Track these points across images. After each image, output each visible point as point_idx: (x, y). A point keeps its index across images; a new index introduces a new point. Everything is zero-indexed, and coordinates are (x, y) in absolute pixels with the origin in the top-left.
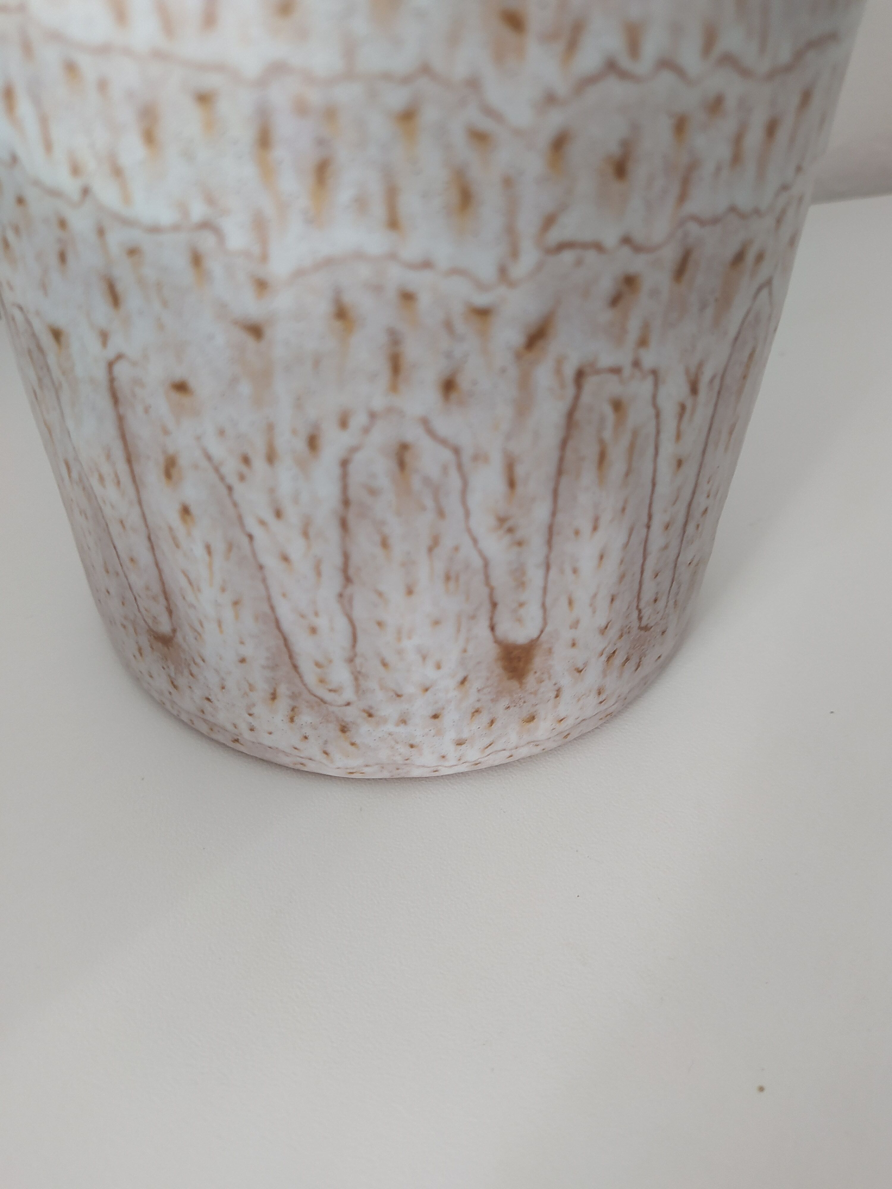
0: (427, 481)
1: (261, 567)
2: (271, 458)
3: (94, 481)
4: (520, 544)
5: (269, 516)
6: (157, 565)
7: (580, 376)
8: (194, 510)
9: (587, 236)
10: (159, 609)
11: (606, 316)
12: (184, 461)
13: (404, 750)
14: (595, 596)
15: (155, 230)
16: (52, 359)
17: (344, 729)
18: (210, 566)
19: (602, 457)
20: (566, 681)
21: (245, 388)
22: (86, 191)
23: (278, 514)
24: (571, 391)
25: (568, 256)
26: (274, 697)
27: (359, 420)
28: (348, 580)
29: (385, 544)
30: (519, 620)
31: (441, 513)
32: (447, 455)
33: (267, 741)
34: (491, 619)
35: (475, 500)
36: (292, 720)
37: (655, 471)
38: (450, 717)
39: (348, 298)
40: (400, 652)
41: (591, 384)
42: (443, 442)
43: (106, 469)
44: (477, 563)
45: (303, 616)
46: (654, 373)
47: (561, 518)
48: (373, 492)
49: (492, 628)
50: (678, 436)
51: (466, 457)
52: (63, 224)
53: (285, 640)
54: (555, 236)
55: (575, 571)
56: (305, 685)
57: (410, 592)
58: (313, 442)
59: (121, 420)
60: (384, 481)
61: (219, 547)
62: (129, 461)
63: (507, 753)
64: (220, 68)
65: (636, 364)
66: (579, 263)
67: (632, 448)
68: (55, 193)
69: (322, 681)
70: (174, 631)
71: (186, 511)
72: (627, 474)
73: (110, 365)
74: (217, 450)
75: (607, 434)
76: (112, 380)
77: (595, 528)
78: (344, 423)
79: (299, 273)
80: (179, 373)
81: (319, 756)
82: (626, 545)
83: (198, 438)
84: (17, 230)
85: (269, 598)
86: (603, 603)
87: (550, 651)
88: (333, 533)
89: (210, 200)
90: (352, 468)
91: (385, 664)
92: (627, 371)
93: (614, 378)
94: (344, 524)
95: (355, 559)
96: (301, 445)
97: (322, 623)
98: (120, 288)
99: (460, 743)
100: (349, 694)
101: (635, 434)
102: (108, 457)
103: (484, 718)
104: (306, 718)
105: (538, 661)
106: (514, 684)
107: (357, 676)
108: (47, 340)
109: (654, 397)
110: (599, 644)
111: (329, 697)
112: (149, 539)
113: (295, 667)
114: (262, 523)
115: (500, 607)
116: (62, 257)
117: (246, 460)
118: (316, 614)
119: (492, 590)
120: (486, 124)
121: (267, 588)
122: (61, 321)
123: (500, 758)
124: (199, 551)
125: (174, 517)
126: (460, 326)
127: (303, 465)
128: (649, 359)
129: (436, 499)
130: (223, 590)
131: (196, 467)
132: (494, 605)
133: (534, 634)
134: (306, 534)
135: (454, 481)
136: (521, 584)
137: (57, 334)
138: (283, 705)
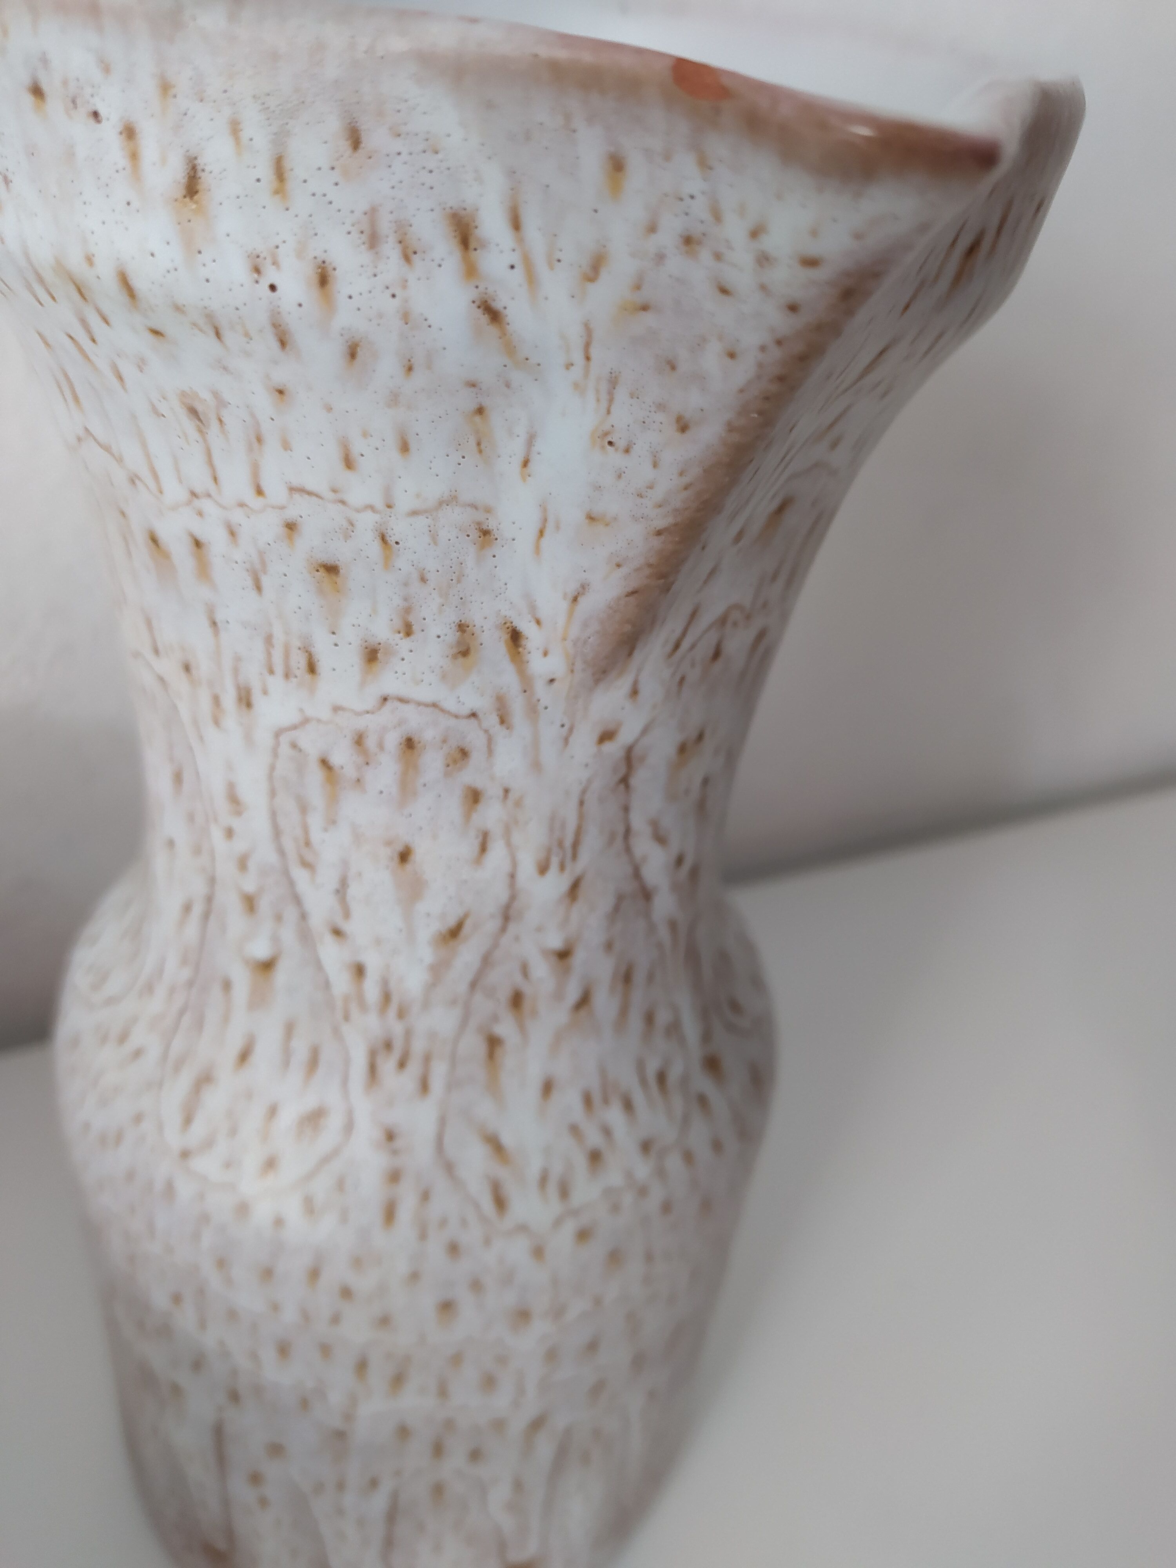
1: (321, 1537)
28: (390, 1545)
49: (502, 1557)
61: (287, 1521)
70: (231, 1551)
94: (391, 1518)
119: (503, 1539)
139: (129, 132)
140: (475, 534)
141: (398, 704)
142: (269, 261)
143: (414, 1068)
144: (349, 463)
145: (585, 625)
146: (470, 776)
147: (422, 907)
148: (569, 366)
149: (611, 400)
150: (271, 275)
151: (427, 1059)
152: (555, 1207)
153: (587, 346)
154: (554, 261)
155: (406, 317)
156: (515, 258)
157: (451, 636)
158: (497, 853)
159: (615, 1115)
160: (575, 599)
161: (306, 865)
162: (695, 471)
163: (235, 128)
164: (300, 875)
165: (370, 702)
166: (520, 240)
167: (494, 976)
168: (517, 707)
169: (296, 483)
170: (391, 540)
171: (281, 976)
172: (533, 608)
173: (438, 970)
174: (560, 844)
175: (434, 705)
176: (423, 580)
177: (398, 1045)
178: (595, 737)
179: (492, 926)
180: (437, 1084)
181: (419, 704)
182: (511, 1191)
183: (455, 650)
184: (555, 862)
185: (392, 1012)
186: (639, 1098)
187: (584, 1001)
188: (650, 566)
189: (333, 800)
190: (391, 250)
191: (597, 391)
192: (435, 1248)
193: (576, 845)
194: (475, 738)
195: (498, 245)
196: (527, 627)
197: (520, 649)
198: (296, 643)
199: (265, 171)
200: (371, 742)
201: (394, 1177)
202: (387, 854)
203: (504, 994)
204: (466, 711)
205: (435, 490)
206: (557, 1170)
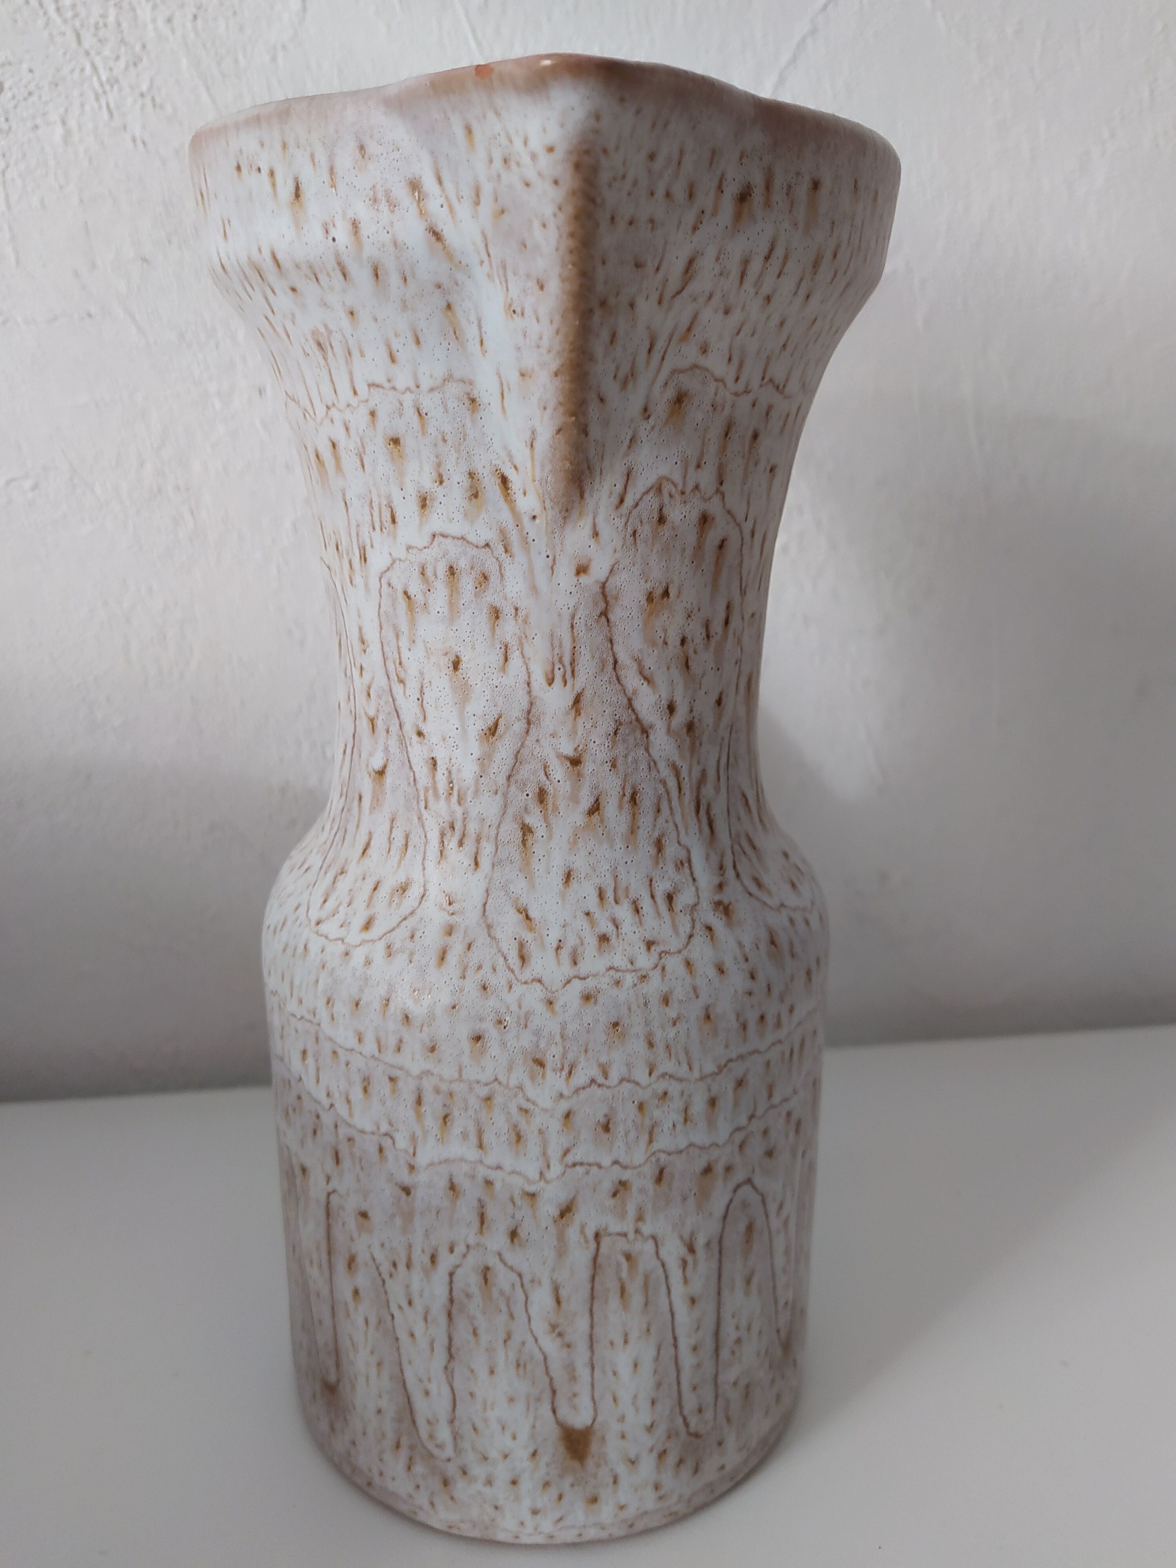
0: (502, 1293)
1: (397, 1339)
2: (409, 1266)
3: (307, 1263)
4: (569, 1346)
5: (405, 1304)
6: (335, 1328)
7: (597, 1236)
8: (361, 1292)
9: (591, 1160)
10: (330, 1362)
11: (610, 1202)
12: (360, 1259)
13: (489, 1510)
14: (635, 1397)
15: (363, 1132)
16: (298, 1181)
17: (446, 1483)
18: (366, 1333)
19: (623, 1290)
20: (621, 1469)
21: (398, 1221)
22: (332, 1105)
23: (410, 1303)
24: (593, 1245)
25: (580, 1170)
26: (398, 1446)
27: (460, 1249)
28: (451, 1357)
29: (475, 1333)
30: (574, 1408)
31: (512, 1316)
32: (514, 1277)
33: (391, 1486)
34: (553, 1403)
35: (534, 1310)
36: (409, 1468)
37: (671, 1304)
38: (526, 1485)
39: (456, 1181)
40: (486, 1420)
41: (605, 1242)
42: (511, 1268)
43: (315, 1256)
44: (539, 1356)
45: (420, 1380)
46: (654, 1238)
47: (597, 1330)
48: (468, 1296)
49: (554, 1411)
50: (686, 1281)
51: (526, 1280)
52: (318, 1117)
53: (409, 1398)
54: (570, 1159)
55: (615, 1373)
56: (420, 1438)
57: (492, 1372)
58: (433, 1259)
59: (329, 1227)
60: (474, 1290)
61: (373, 1321)
62: (329, 1253)
63: (576, 1532)
64: (401, 1068)
65: (637, 1231)
66: (587, 1173)
67: (646, 1286)
68: (317, 1102)
69: (431, 1437)
70: (338, 1381)
71: (356, 1292)
72: (646, 1304)
73: (329, 1195)
74: (379, 1256)
75: (624, 1275)
76: (328, 1203)
77: (626, 1342)
78: (452, 1250)
79: (432, 1164)
80: (364, 1207)
81: (426, 1505)
82: (657, 1359)
83: (369, 1247)
84: (294, 1110)
85: (400, 1364)
86: (645, 1405)
87: (603, 1439)
88: (443, 1320)
89: (391, 1124)
90: (455, 1278)
91: (475, 1429)
92: (631, 1236)
93: (624, 1239)
94: (449, 1315)
95: (456, 1342)
96: (426, 1259)
97: (433, 1387)
98: (341, 1155)
99: (535, 1512)
100: (449, 1452)
101: (647, 1278)
102: (318, 1248)
103: (553, 1492)
104: (419, 1468)
105: (594, 1447)
106: (576, 1464)
107: (456, 1437)
108: (298, 1171)
109: (657, 1253)
110: (648, 1441)
111: (436, 1452)
112: (333, 1308)
113: (414, 1422)
114: (400, 1307)
115: (558, 1394)
116: (315, 1132)
117: (395, 1265)
118: (429, 1380)
119: (551, 1379)
120: (526, 1105)
121: (400, 1355)
122: (308, 1163)
123: (570, 1536)
124: (361, 1321)
125: (348, 1295)
126: (518, 1202)
127: (427, 1273)
128: (647, 1229)
129: (508, 1305)
130: (372, 1353)
131: (366, 1264)
132: (554, 1392)
133: (589, 1423)
134: (426, 1319)
135: (520, 1295)
136: (573, 1378)
137: (304, 1170)
138: (404, 1453)
139: (272, 174)
140: (467, 402)
141: (441, 538)
142: (332, 225)
143: (469, 846)
144: (393, 360)
145: (543, 466)
146: (491, 597)
147: (470, 708)
148: (482, 262)
149: (506, 281)
150: (333, 233)
151: (478, 840)
152: (567, 970)
153: (486, 246)
154: (460, 198)
155: (395, 244)
156: (442, 200)
157: (466, 482)
158: (516, 660)
159: (624, 912)
160: (532, 446)
161: (401, 681)
162: (557, 318)
163: (312, 157)
164: (398, 689)
165: (426, 540)
166: (443, 190)
167: (524, 772)
168: (514, 538)
169: (370, 382)
170: (423, 412)
171: (389, 779)
172: (510, 457)
173: (484, 761)
174: (561, 661)
175: (463, 538)
176: (445, 441)
177: (458, 826)
178: (574, 571)
179: (519, 727)
180: (485, 861)
181: (454, 538)
182: (533, 949)
183: (468, 494)
184: (558, 675)
185: (454, 799)
186: (646, 904)
187: (595, 808)
188: (561, 404)
189: (412, 623)
190: (384, 206)
191: (499, 277)
192: (471, 984)
193: (573, 663)
194: (492, 567)
195: (433, 195)
196: (510, 474)
197: (509, 491)
198: (384, 502)
199: (326, 177)
200: (429, 572)
201: (450, 931)
202: (446, 662)
203: (532, 790)
204: (483, 543)
205: (440, 371)
206: (571, 941)
